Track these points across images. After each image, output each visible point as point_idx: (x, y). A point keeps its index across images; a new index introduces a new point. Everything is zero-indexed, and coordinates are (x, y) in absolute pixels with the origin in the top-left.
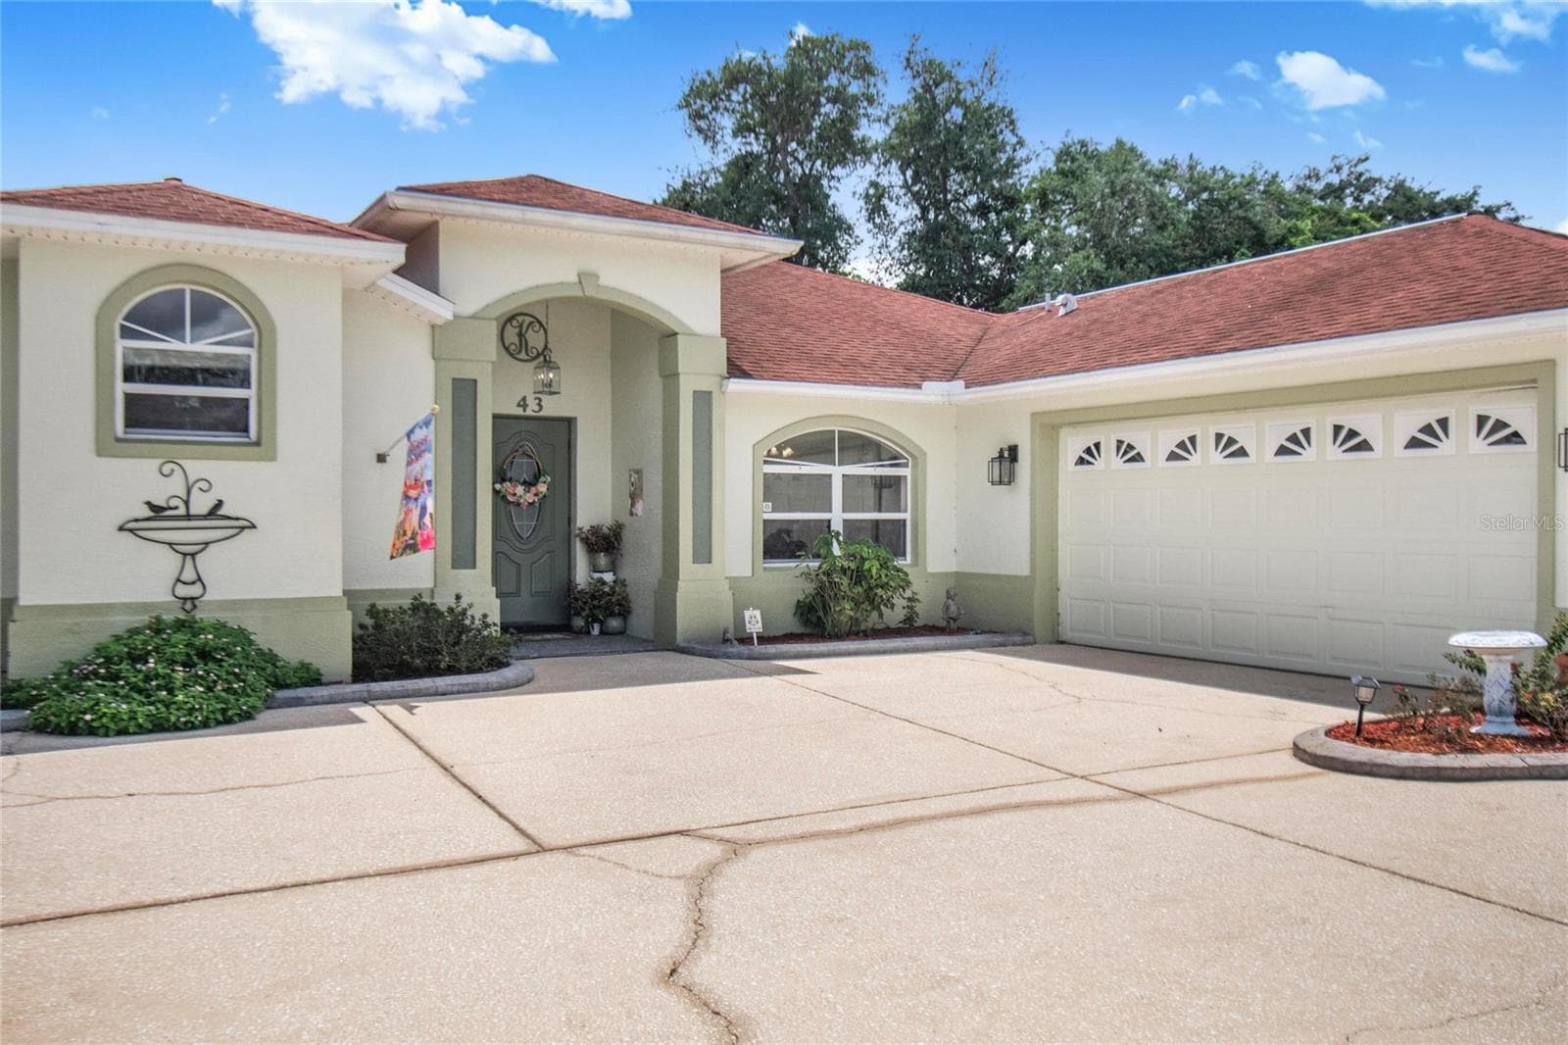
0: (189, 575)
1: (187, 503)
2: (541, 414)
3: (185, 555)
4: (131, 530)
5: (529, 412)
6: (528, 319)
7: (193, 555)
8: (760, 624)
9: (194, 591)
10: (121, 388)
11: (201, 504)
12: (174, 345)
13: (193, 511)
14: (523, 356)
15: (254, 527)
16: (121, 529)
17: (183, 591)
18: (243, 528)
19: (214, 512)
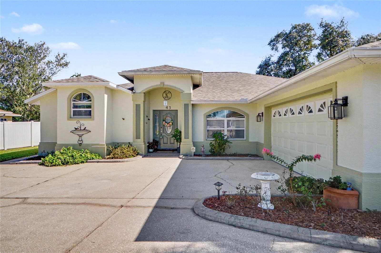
0: (80, 140)
1: (80, 128)
2: (170, 109)
3: (80, 136)
4: (72, 132)
5: (168, 109)
6: (168, 92)
7: (81, 136)
8: (195, 150)
9: (81, 142)
10: (72, 109)
11: (83, 128)
12: (80, 102)
13: (81, 129)
14: (167, 99)
15: (90, 132)
16: (71, 132)
17: (80, 142)
18: (89, 132)
19: (84, 129)
